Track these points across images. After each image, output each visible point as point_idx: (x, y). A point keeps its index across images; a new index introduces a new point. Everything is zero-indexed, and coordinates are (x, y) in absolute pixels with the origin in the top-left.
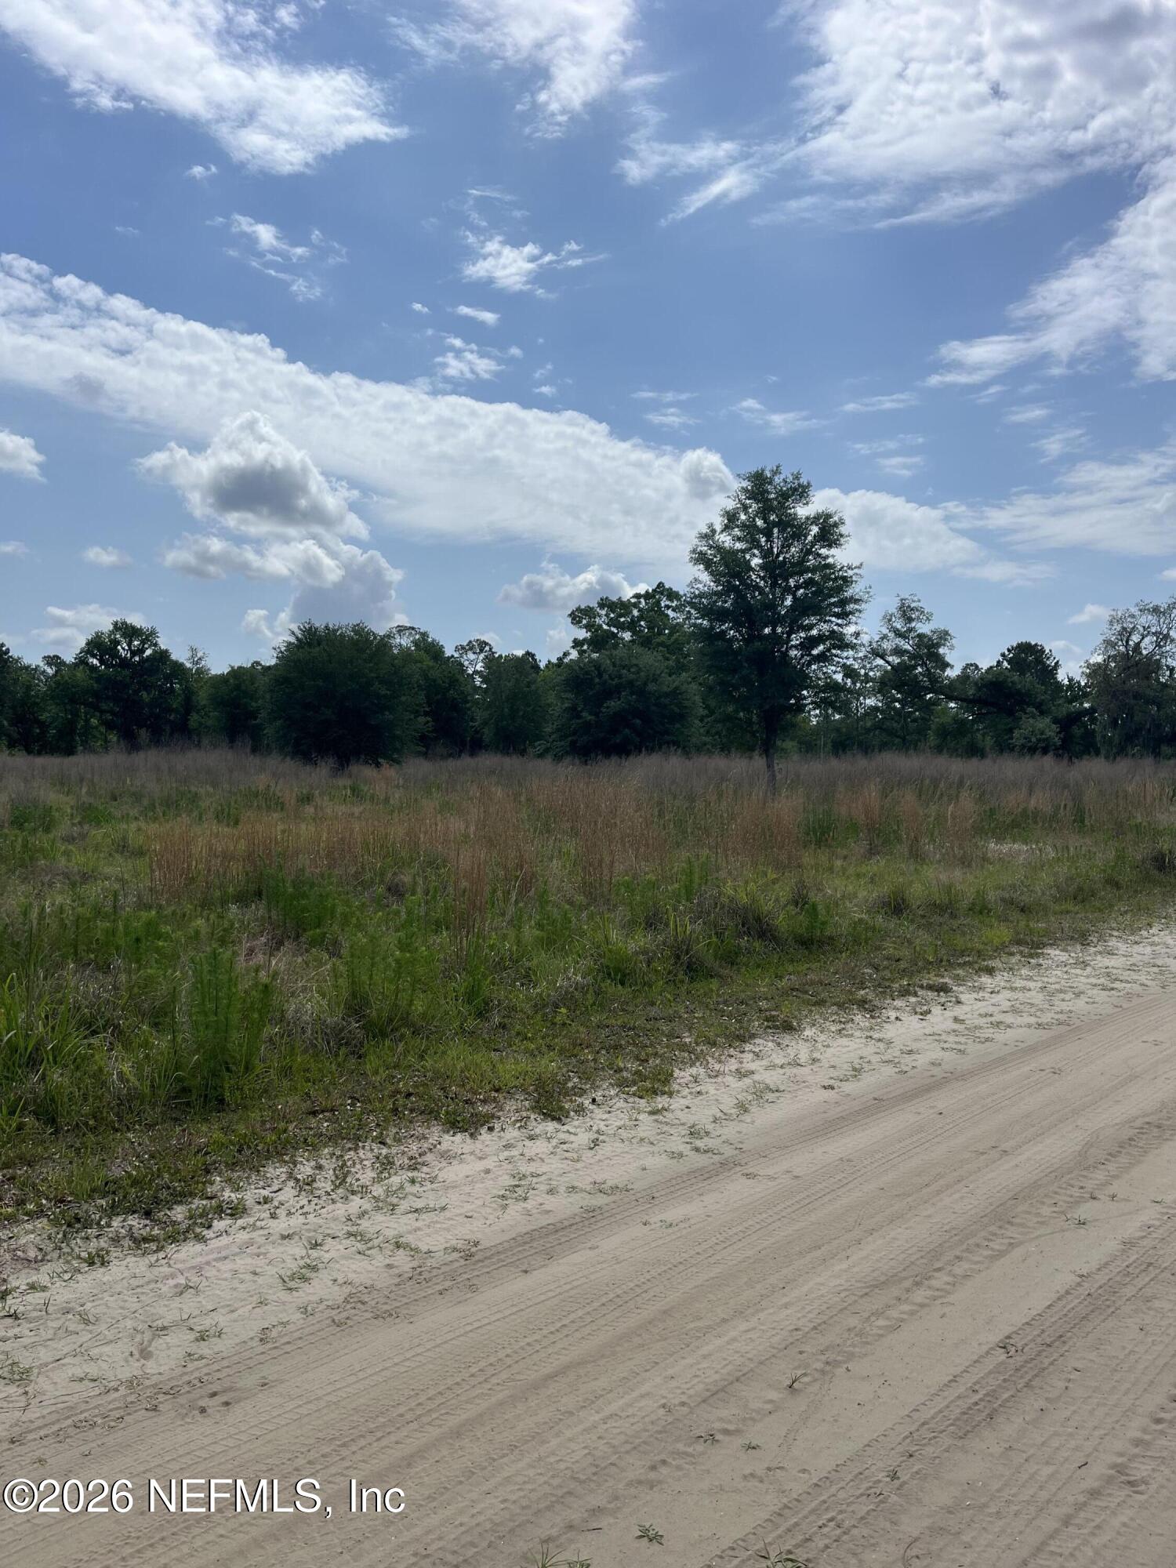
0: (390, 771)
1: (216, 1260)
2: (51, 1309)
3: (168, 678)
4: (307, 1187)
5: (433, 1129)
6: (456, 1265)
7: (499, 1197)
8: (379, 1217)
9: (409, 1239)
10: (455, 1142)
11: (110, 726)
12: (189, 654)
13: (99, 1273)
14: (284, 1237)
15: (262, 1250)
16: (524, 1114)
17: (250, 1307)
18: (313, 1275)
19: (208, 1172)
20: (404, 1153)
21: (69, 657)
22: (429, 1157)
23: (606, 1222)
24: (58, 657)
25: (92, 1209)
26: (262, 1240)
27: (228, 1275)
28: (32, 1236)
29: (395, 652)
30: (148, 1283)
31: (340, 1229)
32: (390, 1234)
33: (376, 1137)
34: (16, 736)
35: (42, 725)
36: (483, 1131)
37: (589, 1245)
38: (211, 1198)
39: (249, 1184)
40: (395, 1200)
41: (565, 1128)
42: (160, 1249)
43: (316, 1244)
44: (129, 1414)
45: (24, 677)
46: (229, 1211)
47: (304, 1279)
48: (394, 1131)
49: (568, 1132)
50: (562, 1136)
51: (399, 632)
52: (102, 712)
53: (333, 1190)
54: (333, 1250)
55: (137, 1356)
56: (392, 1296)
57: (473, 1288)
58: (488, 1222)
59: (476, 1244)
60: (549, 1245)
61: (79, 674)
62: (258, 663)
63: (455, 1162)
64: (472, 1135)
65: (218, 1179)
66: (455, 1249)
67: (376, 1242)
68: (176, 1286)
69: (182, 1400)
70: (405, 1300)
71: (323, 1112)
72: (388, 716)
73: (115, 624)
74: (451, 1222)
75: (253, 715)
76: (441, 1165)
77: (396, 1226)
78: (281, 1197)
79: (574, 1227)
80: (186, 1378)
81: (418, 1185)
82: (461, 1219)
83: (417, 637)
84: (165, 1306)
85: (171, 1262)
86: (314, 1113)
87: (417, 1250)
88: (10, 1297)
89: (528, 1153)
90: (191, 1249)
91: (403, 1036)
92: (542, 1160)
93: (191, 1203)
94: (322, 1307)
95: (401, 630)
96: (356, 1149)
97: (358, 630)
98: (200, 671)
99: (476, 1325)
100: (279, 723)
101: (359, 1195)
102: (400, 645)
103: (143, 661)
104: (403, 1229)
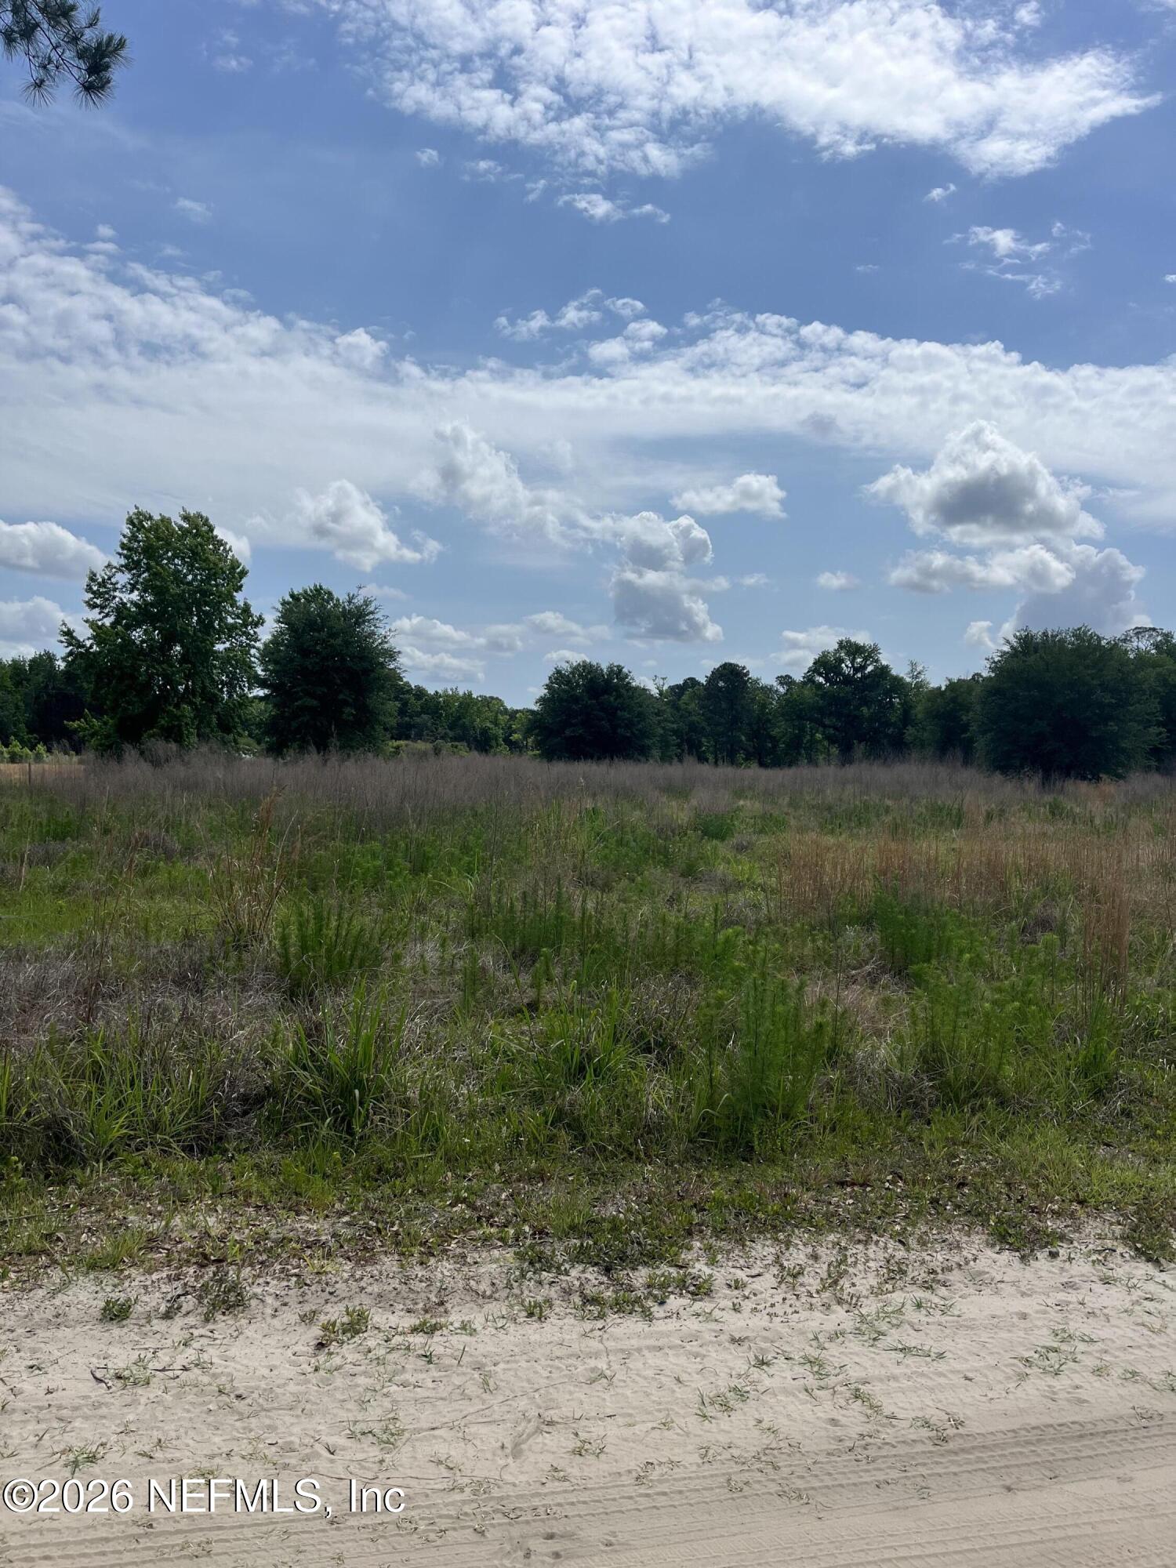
0: (1108, 786)
1: (650, 1348)
2: (466, 1359)
3: (888, 693)
4: (790, 1280)
5: (976, 1238)
6: (919, 1448)
7: (1021, 1359)
8: (854, 1345)
9: (875, 1390)
10: (999, 1262)
11: (832, 740)
12: (909, 669)
13: (532, 1331)
14: (733, 1340)
15: (703, 1351)
16: (1109, 1243)
17: (650, 1425)
18: (738, 1405)
19: (690, 1233)
20: (923, 1262)
21: (798, 676)
22: (955, 1276)
23: (1161, 1442)
24: (790, 677)
25: (558, 1250)
26: (708, 1337)
27: (650, 1373)
28: (495, 1266)
29: (1132, 656)
30: (569, 1356)
31: (800, 1347)
32: (855, 1373)
33: (898, 1234)
34: (751, 750)
35: (773, 739)
36: (1042, 1255)
37: (1120, 1472)
38: (681, 1267)
39: (728, 1259)
40: (883, 1326)
41: (1163, 1276)
42: (601, 1316)
43: (763, 1363)
44: (455, 1529)
45: (760, 697)
46: (692, 1288)
47: (726, 1408)
48: (924, 1229)
49: (1164, 1284)
50: (1151, 1287)
51: (1137, 634)
52: (825, 726)
53: (818, 1292)
54: (781, 1375)
55: (508, 1451)
56: (816, 1469)
57: (923, 1493)
58: (990, 1395)
59: (959, 1424)
60: (1060, 1456)
61: (806, 692)
62: (979, 675)
63: (987, 1291)
64: (1023, 1258)
65: (698, 1244)
66: (927, 1424)
67: (832, 1381)
68: (593, 1370)
69: (516, 1531)
70: (828, 1481)
71: (853, 1184)
72: (1113, 727)
73: (840, 643)
74: (942, 1380)
75: (965, 728)
76: (966, 1291)
77: (868, 1364)
78: (757, 1285)
79: (1110, 1437)
80: (536, 1502)
81: (924, 1312)
82: (958, 1380)
83: (1159, 638)
84: (571, 1393)
85: (605, 1336)
86: (842, 1184)
87: (876, 1409)
88: (439, 1333)
89: (1093, 1303)
90: (632, 1326)
91: (982, 1107)
92: (1108, 1318)
93: (658, 1267)
94: (726, 1455)
95: (1140, 632)
96: (866, 1243)
97: (1079, 635)
98: (919, 686)
99: (903, 1552)
100: (989, 736)
101: (846, 1307)
102: (1138, 649)
103: (864, 677)
104: (874, 1371)
